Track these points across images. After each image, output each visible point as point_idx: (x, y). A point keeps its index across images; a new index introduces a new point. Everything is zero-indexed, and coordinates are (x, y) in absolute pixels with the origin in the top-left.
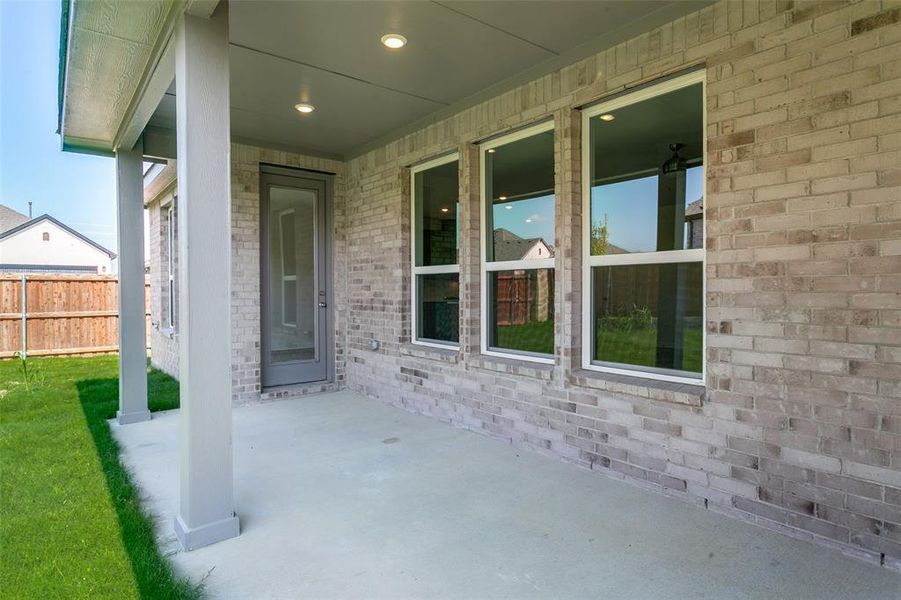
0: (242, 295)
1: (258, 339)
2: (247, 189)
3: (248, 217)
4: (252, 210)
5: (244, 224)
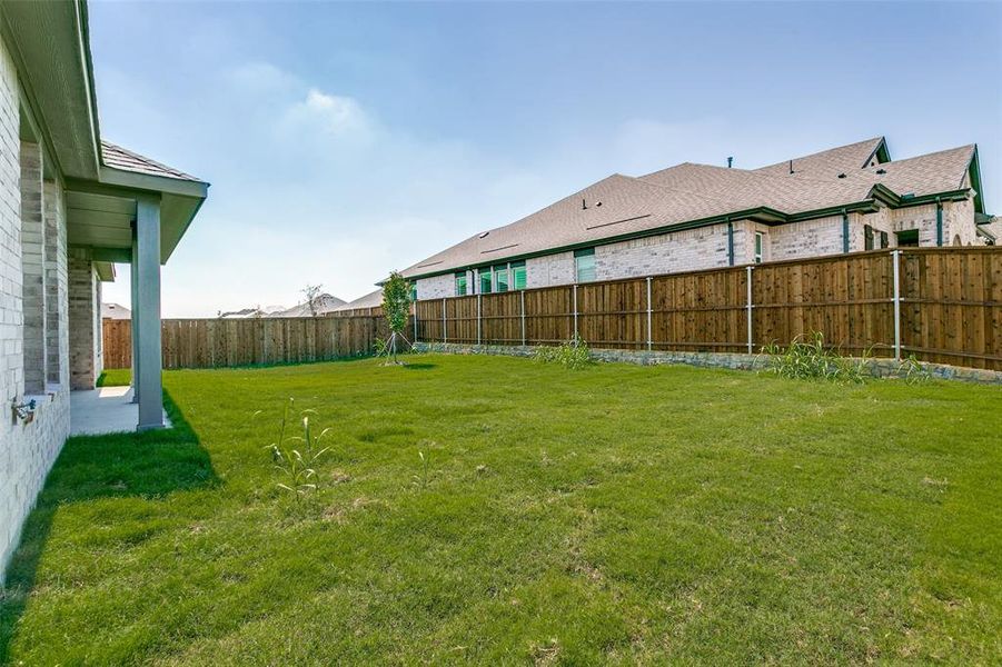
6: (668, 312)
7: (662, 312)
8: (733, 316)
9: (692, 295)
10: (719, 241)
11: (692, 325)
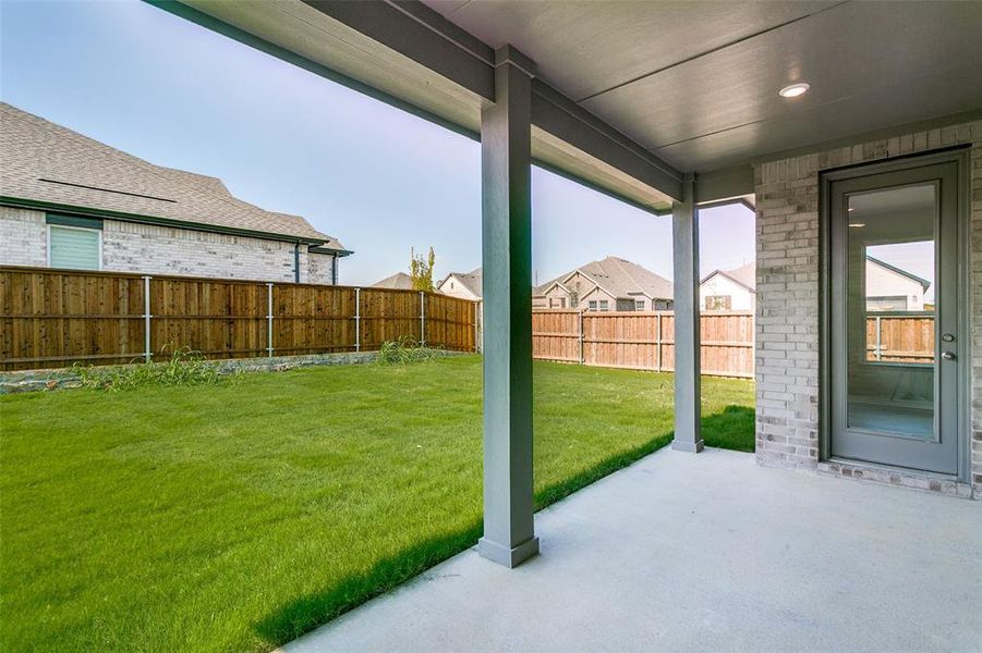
0: (792, 337)
1: (815, 393)
2: (800, 209)
3: (802, 243)
4: (808, 234)
5: (796, 252)
6: (288, 319)
7: (283, 318)
8: (345, 324)
9: (312, 305)
10: (284, 257)
11: (313, 331)
